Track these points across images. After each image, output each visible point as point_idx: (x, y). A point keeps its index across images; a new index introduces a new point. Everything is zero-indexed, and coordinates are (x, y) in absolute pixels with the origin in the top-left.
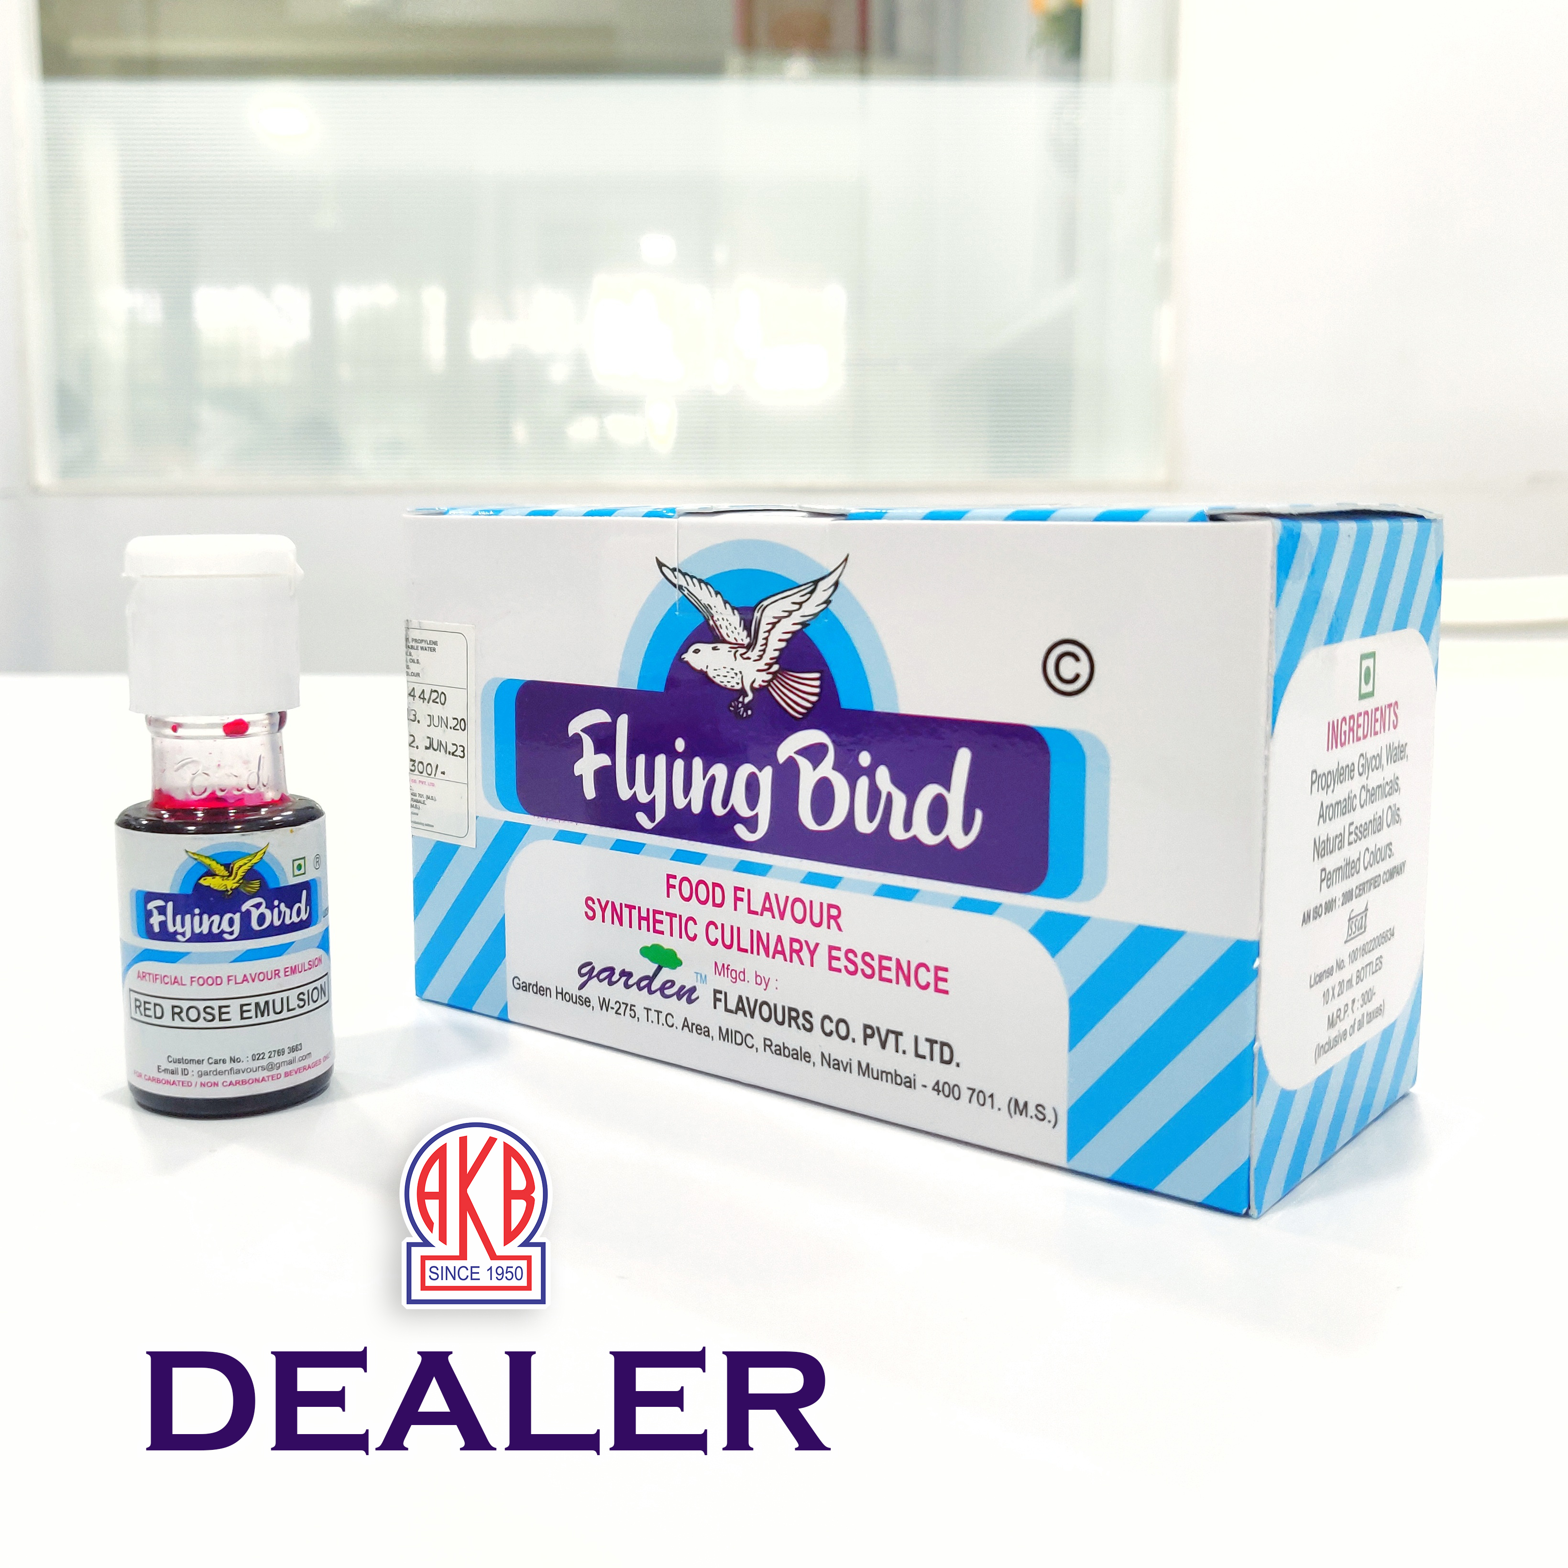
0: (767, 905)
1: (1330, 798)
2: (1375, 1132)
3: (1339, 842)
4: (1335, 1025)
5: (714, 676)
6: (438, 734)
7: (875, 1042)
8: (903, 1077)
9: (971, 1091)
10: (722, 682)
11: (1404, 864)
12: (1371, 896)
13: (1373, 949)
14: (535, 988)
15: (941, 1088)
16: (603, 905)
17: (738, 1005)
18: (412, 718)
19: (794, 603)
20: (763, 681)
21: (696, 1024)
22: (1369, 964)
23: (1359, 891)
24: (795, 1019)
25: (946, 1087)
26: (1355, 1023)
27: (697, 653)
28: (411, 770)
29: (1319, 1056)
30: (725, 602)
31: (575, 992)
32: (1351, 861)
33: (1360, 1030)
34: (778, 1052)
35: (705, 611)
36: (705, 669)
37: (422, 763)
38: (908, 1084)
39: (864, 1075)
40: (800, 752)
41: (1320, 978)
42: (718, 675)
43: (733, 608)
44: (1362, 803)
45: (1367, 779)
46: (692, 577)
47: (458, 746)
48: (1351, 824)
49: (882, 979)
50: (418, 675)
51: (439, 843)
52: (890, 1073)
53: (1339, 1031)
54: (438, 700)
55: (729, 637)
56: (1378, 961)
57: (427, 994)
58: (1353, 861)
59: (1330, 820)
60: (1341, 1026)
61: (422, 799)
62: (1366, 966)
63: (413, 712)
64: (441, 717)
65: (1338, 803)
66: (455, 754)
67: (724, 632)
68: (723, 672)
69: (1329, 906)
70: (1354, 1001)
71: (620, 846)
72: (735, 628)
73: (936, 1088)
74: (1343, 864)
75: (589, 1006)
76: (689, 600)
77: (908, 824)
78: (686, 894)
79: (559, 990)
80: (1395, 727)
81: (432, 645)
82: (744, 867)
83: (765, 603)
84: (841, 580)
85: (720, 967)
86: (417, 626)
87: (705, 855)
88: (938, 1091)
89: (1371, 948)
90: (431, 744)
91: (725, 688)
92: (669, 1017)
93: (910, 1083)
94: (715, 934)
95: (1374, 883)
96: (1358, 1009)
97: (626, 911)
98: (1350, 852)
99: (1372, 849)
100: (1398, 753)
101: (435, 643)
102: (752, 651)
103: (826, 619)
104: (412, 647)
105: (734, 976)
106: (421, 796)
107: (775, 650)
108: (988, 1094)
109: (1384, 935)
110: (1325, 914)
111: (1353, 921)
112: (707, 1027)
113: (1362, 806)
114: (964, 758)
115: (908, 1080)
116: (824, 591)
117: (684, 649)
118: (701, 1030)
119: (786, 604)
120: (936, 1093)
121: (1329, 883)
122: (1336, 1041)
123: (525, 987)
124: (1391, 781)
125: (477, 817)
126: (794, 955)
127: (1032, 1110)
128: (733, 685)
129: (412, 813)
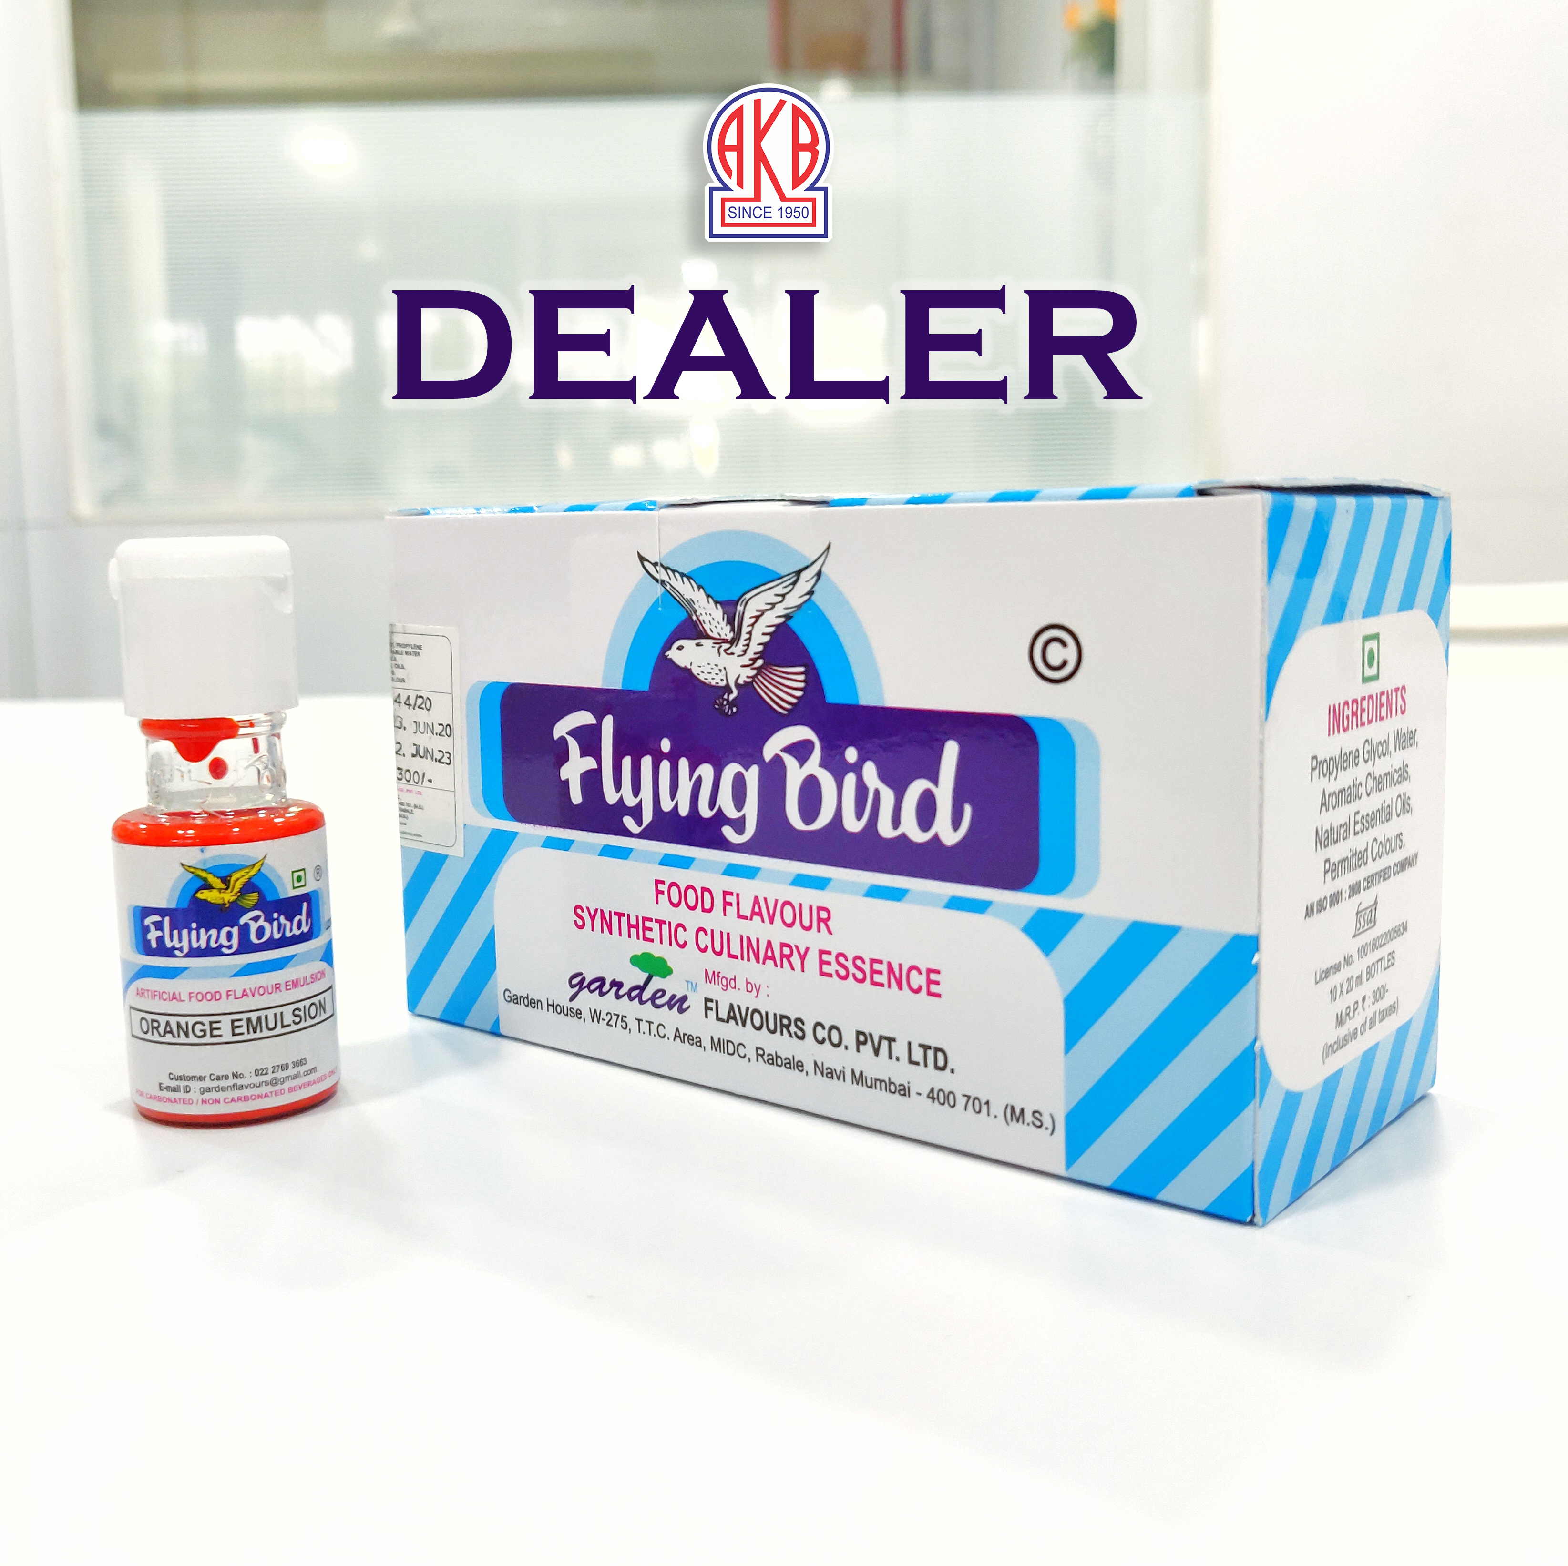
0: (757, 910)
1: (1333, 786)
2: (1390, 1137)
3: (1344, 831)
4: (1344, 1024)
5: (698, 673)
6: (425, 741)
7: (868, 1049)
8: (897, 1084)
9: (966, 1099)
10: (707, 679)
11: (1416, 855)
12: (1381, 889)
13: (1385, 944)
14: (526, 1000)
15: (935, 1096)
16: (592, 913)
17: (729, 1013)
18: (398, 725)
19: (777, 595)
20: (748, 677)
21: (688, 1035)
22: (1381, 960)
23: (1368, 882)
24: (787, 1027)
25: (941, 1094)
26: (1366, 1022)
27: (680, 650)
28: (398, 779)
29: (1327, 1056)
30: (708, 596)
31: (565, 1002)
32: (1358, 851)
33: (1372, 1030)
34: (771, 1061)
35: (688, 605)
36: (689, 667)
37: (408, 771)
38: (902, 1092)
39: (858, 1083)
40: (788, 749)
41: (1326, 974)
42: (703, 672)
43: (716, 602)
44: (1368, 791)
45: (1373, 766)
46: (674, 571)
47: (445, 753)
48: (1357, 813)
49: (874, 983)
50: (403, 680)
51: (427, 853)
52: (884, 1081)
53: (1349, 1030)
54: (423, 706)
55: (712, 631)
56: (1390, 957)
57: (419, 1009)
58: (1360, 852)
59: (1334, 808)
60: (1351, 1025)
61: (409, 808)
62: (1378, 962)
63: (399, 719)
64: (427, 724)
65: (1341, 791)
66: (442, 761)
67: (707, 627)
68: (707, 669)
69: (1335, 899)
70: (1364, 998)
71: (607, 851)
72: (718, 623)
73: (931, 1095)
74: (1349, 854)
75: (581, 1017)
76: (671, 595)
77: (896, 821)
78: (675, 900)
79: (551, 1002)
80: (1403, 712)
81: (416, 650)
82: (732, 870)
83: (748, 596)
84: (823, 570)
85: (710, 974)
86: (401, 631)
87: (693, 859)
88: (933, 1099)
89: (1382, 943)
90: (418, 751)
91: (710, 686)
92: (661, 1028)
93: (904, 1091)
94: (705, 941)
95: (1384, 875)
96: (1369, 1006)
97: (615, 919)
98: (1358, 842)
99: (1380, 839)
100: (1406, 739)
101: (419, 647)
102: (736, 646)
103: (810, 610)
104: (397, 652)
105: (725, 983)
106: (408, 805)
107: (759, 644)
108: (983, 1101)
109: (1397, 929)
110: (1330, 906)
111: (1361, 916)
112: (699, 1038)
113: (1368, 795)
114: (951, 751)
115: (902, 1088)
116: (808, 581)
117: (668, 646)
118: (693, 1040)
119: (769, 597)
120: (931, 1100)
121: (1334, 875)
122: (1346, 1040)
123: (516, 1000)
124: (1400, 769)
125: (465, 825)
126: (785, 960)
127: (1028, 1117)
128: (717, 682)
129: (401, 823)
